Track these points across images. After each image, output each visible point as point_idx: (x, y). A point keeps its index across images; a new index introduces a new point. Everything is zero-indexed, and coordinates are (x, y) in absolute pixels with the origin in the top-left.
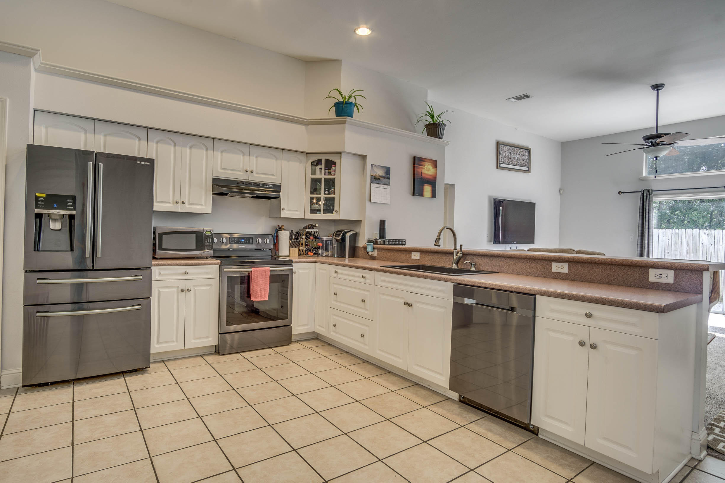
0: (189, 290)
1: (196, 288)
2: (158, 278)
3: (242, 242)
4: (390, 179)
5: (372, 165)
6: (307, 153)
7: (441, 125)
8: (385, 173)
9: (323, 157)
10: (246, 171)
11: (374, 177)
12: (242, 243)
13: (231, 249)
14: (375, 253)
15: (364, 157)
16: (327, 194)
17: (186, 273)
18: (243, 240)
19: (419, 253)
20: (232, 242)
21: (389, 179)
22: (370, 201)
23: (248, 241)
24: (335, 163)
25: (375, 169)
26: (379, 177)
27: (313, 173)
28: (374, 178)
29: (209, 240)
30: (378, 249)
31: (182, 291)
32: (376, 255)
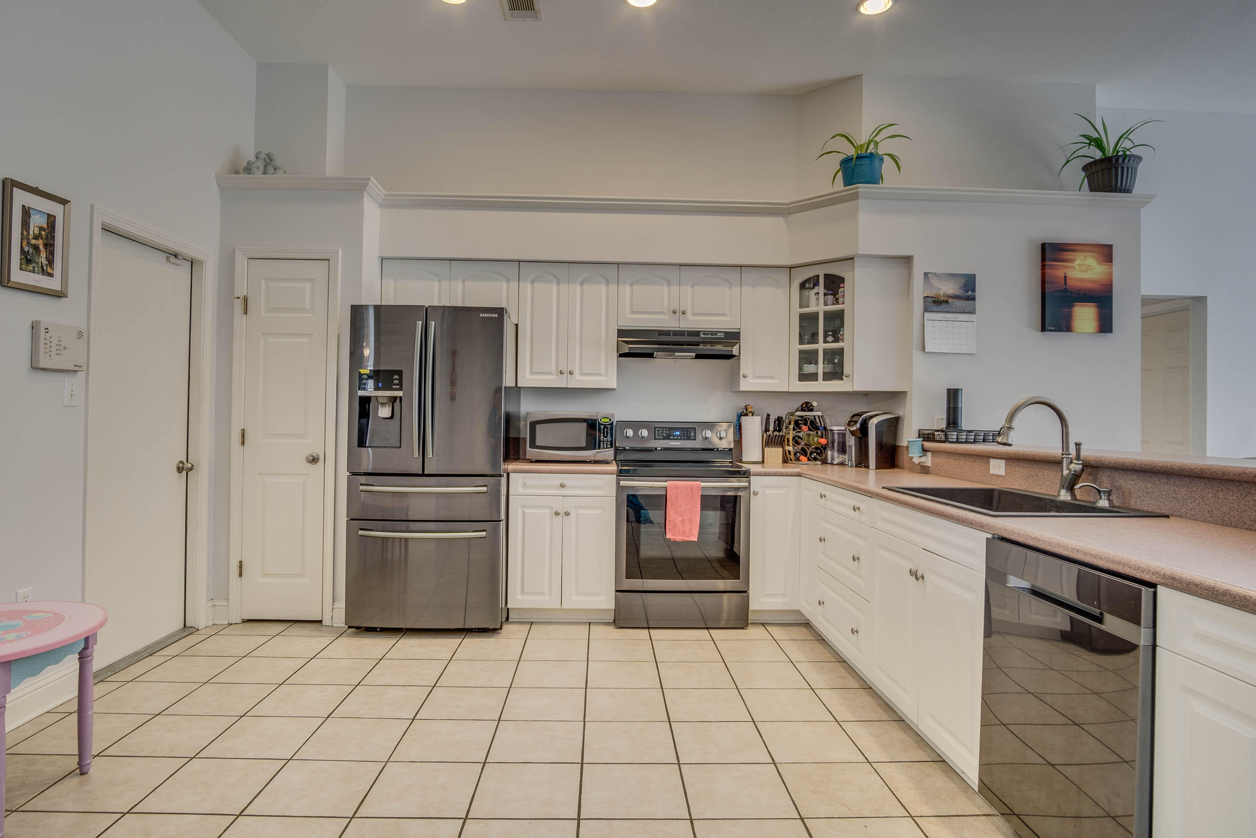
0: (567, 514)
1: (580, 511)
2: (521, 491)
3: (676, 435)
4: (975, 300)
5: (926, 274)
6: (790, 268)
7: (1129, 160)
8: (961, 288)
9: (821, 271)
10: (674, 312)
11: (932, 299)
12: (675, 438)
13: (660, 449)
14: (928, 460)
15: (907, 260)
16: (832, 342)
17: (562, 486)
18: (678, 433)
19: (1004, 461)
20: (658, 435)
21: (974, 299)
22: (924, 350)
23: (687, 434)
24: (844, 279)
25: (935, 282)
26: (946, 299)
27: (803, 303)
28: (934, 302)
29: (607, 434)
30: (935, 452)
31: (557, 514)
32: (930, 465)
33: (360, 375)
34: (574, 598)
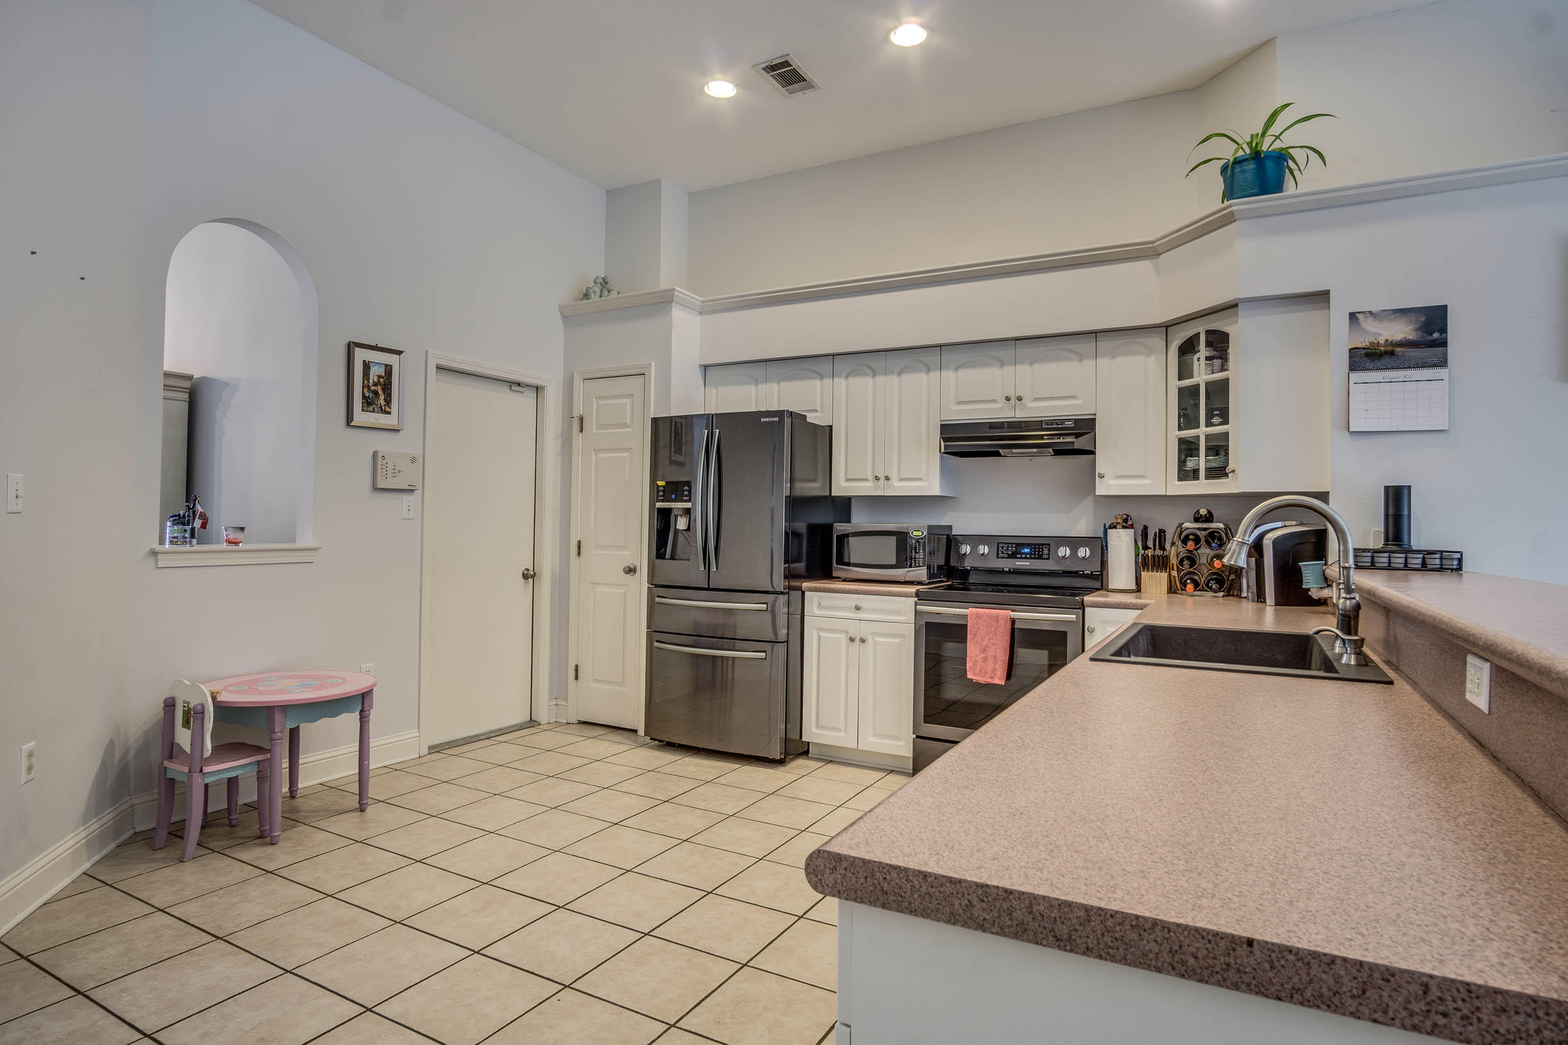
0: (863, 641)
1: (878, 639)
3: (1025, 554)
4: (1446, 346)
5: (1353, 316)
6: (1167, 327)
8: (1417, 330)
9: (1200, 328)
10: (1008, 399)
11: (1364, 351)
12: (1023, 556)
13: (1007, 570)
14: (1334, 594)
15: (1321, 298)
16: (1218, 425)
17: (858, 608)
18: (1027, 550)
20: (1002, 553)
21: (1443, 344)
22: (1348, 428)
23: (1039, 552)
24: (1228, 334)
25: (1369, 325)
26: (1390, 349)
27: (1184, 371)
28: (1367, 355)
29: (919, 549)
31: (852, 640)
33: (658, 486)
34: (872, 739)
